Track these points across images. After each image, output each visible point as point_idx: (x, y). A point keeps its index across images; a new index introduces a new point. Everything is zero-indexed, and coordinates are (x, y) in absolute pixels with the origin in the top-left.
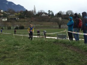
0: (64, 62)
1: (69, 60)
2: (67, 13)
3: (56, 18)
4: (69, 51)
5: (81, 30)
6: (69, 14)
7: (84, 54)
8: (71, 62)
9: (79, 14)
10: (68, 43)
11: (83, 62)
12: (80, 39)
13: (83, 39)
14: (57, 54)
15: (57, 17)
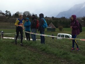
0: (22, 61)
1: (27, 60)
2: (24, 13)
3: (13, 18)
4: (26, 50)
5: (38, 31)
6: (27, 15)
7: (41, 53)
8: (28, 61)
9: (36, 15)
10: (25, 43)
11: (39, 60)
12: (37, 40)
13: (39, 40)
14: (15, 54)
15: (15, 17)
